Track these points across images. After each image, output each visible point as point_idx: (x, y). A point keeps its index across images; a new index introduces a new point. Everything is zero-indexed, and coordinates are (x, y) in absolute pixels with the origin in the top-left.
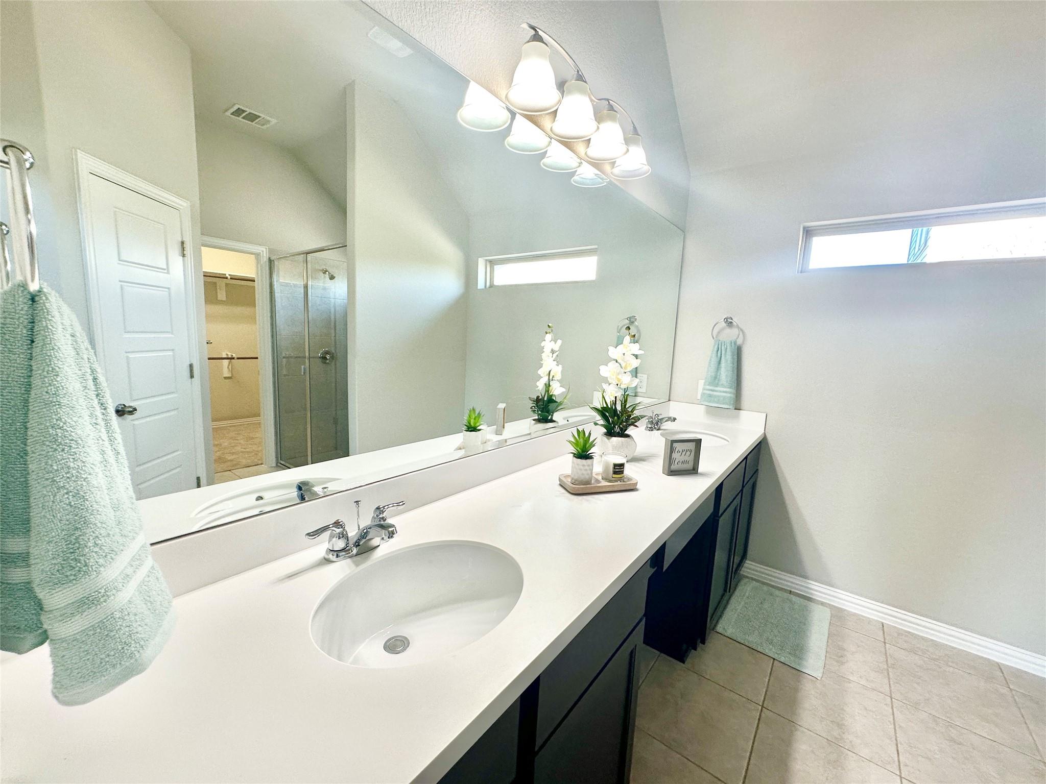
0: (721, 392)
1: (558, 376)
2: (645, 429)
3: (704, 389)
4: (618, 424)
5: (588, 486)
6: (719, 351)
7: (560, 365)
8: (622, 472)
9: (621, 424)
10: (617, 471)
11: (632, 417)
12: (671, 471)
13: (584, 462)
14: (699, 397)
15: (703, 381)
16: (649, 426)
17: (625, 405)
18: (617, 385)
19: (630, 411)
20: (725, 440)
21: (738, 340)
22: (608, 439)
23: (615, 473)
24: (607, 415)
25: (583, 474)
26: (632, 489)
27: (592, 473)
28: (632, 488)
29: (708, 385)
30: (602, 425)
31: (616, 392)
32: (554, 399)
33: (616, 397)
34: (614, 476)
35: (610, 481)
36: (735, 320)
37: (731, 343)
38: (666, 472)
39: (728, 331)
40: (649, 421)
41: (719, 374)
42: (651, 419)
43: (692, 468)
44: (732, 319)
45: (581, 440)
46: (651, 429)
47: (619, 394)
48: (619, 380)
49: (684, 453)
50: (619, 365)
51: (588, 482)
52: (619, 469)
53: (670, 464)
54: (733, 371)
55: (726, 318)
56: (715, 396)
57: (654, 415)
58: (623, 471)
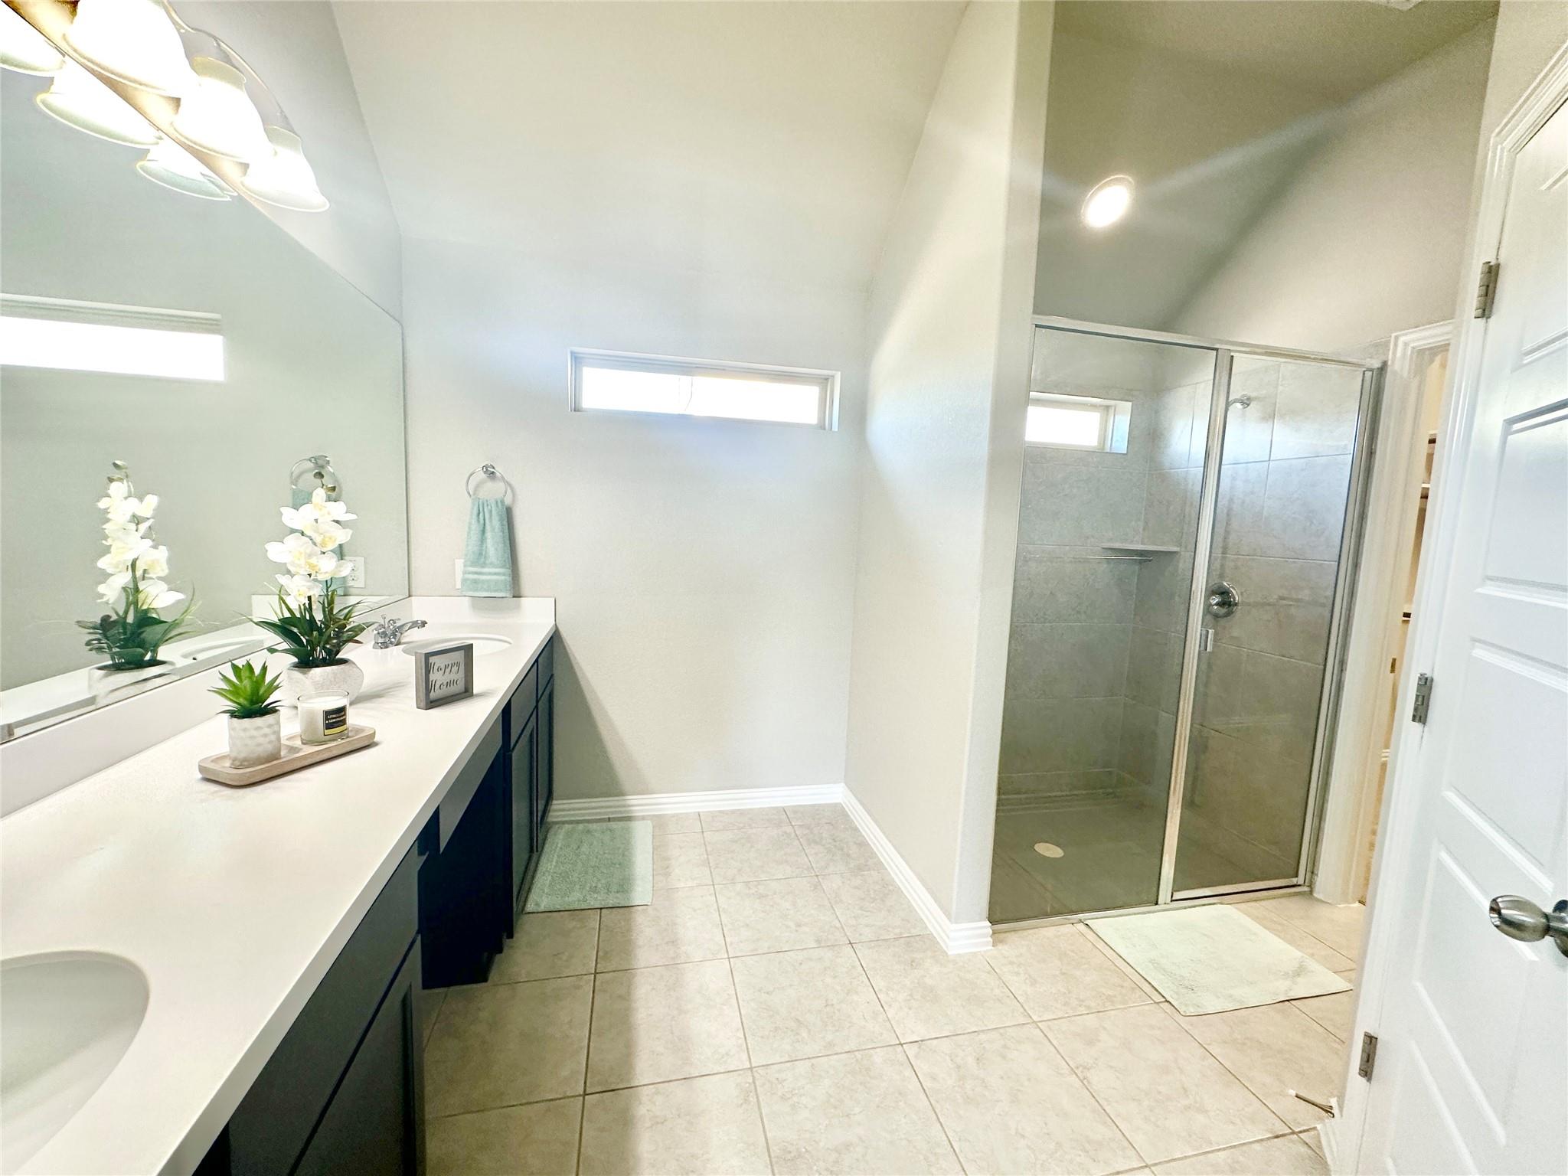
0: (490, 574)
1: (162, 569)
2: (374, 648)
3: (465, 573)
4: (322, 643)
5: (275, 762)
6: (481, 514)
7: (161, 547)
8: (343, 722)
9: (327, 642)
10: (334, 722)
11: (348, 627)
12: (431, 702)
13: (258, 721)
14: (459, 586)
15: (463, 561)
16: (381, 640)
17: (331, 610)
18: (310, 575)
19: (342, 618)
20: (505, 642)
21: (505, 499)
22: (304, 673)
23: (328, 726)
24: (296, 630)
25: (259, 745)
26: (369, 744)
27: (279, 739)
28: (366, 743)
29: (471, 566)
30: (286, 651)
31: (309, 588)
32: (154, 616)
33: (309, 598)
34: (328, 732)
35: (320, 743)
36: (499, 470)
37: (497, 502)
38: (423, 704)
39: (490, 484)
40: (378, 633)
41: (484, 548)
42: (383, 630)
43: (463, 690)
44: (494, 468)
45: (246, 682)
46: (385, 645)
47: (317, 592)
48: (312, 566)
49: (448, 670)
50: (308, 539)
51: (275, 756)
52: (335, 718)
53: (428, 690)
54: (504, 543)
55: (486, 467)
56: (483, 581)
57: (387, 621)
58: (345, 719)
